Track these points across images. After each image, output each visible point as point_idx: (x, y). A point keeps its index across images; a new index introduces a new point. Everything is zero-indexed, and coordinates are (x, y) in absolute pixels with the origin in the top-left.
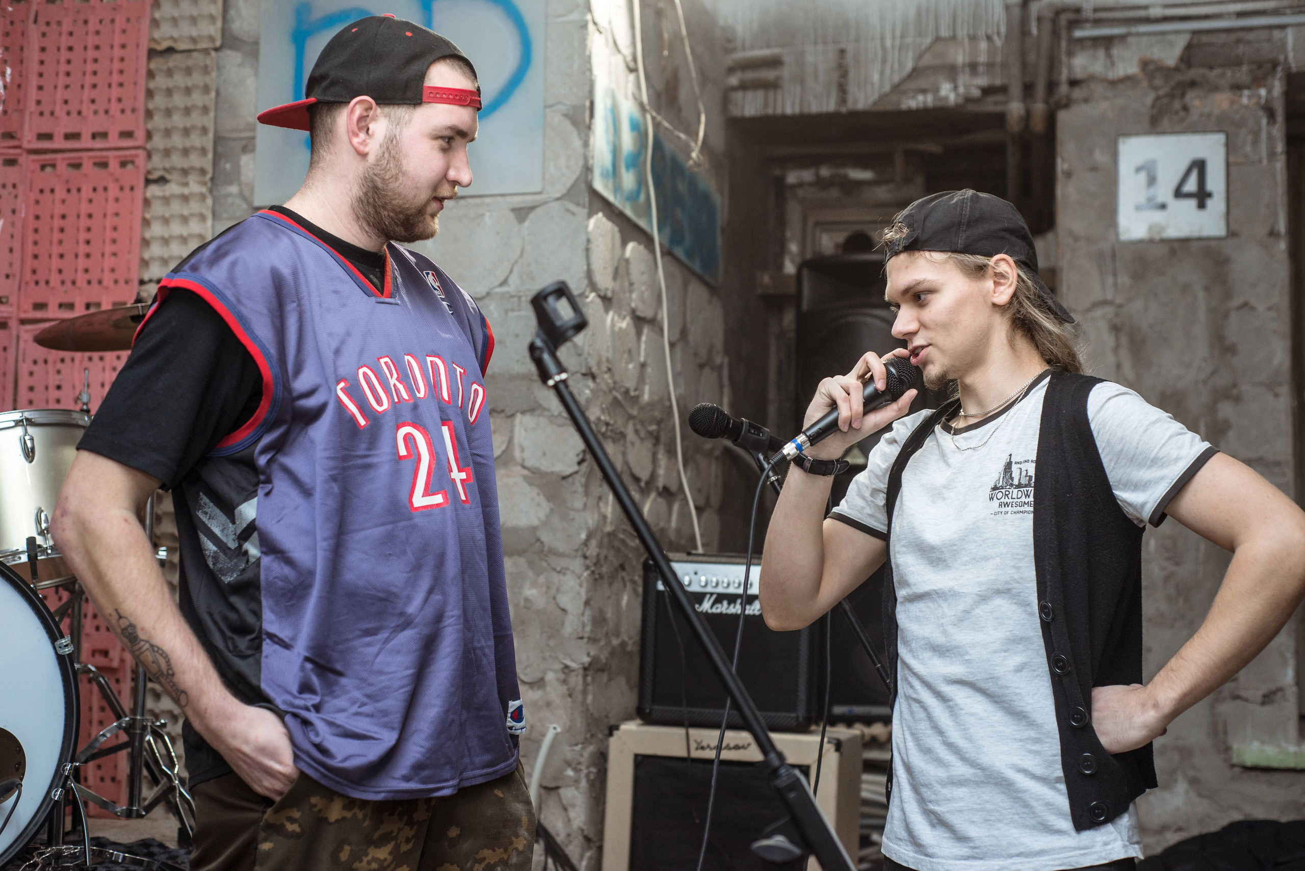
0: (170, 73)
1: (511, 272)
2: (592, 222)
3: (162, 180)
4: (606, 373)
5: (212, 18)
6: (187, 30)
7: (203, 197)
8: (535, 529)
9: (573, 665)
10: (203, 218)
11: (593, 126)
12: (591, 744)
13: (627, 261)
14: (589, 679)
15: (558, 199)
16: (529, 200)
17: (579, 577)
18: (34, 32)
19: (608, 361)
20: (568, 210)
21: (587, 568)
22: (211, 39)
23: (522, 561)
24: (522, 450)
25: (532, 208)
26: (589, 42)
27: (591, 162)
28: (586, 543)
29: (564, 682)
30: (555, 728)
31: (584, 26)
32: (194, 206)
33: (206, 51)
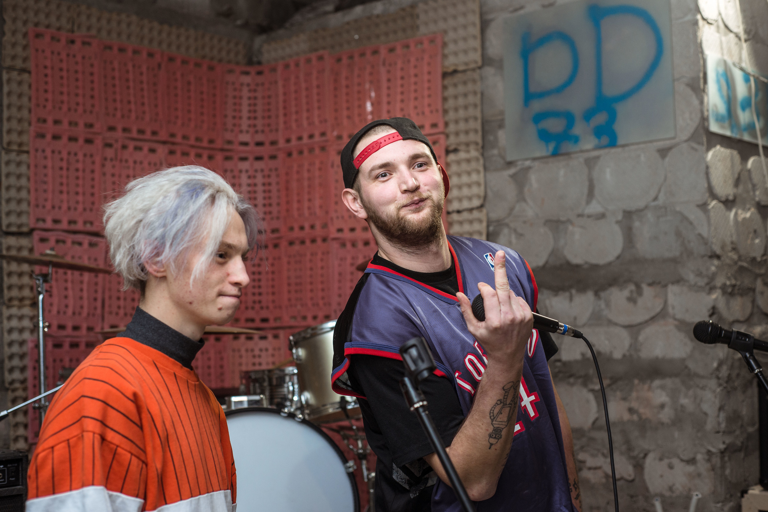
0: (455, 85)
1: (659, 191)
2: (710, 154)
3: (456, 151)
4: (731, 251)
5: (475, 50)
6: (462, 58)
7: (477, 159)
8: (683, 360)
9: (713, 450)
10: (478, 172)
11: (706, 91)
12: (731, 501)
13: (749, 171)
14: (726, 459)
15: (686, 141)
16: (668, 143)
17: (714, 391)
18: (383, 70)
19: (732, 243)
20: (693, 148)
21: (720, 385)
22: (476, 62)
23: (677, 380)
24: (673, 308)
25: (669, 149)
26: (699, 34)
27: (706, 113)
28: (718, 369)
29: (709, 460)
30: (697, 495)
31: (696, 23)
32: (474, 165)
33: (474, 70)
